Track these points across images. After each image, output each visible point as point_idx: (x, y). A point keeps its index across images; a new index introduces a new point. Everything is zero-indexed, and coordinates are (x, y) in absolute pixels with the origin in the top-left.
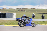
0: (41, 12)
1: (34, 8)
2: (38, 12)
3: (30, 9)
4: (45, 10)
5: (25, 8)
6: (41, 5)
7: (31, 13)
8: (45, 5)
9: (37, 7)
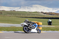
0: (22, 15)
1: (14, 10)
2: (19, 16)
3: (9, 12)
4: (28, 13)
5: (2, 11)
6: (23, 7)
7: (10, 16)
8: (28, 7)
9: (17, 9)
